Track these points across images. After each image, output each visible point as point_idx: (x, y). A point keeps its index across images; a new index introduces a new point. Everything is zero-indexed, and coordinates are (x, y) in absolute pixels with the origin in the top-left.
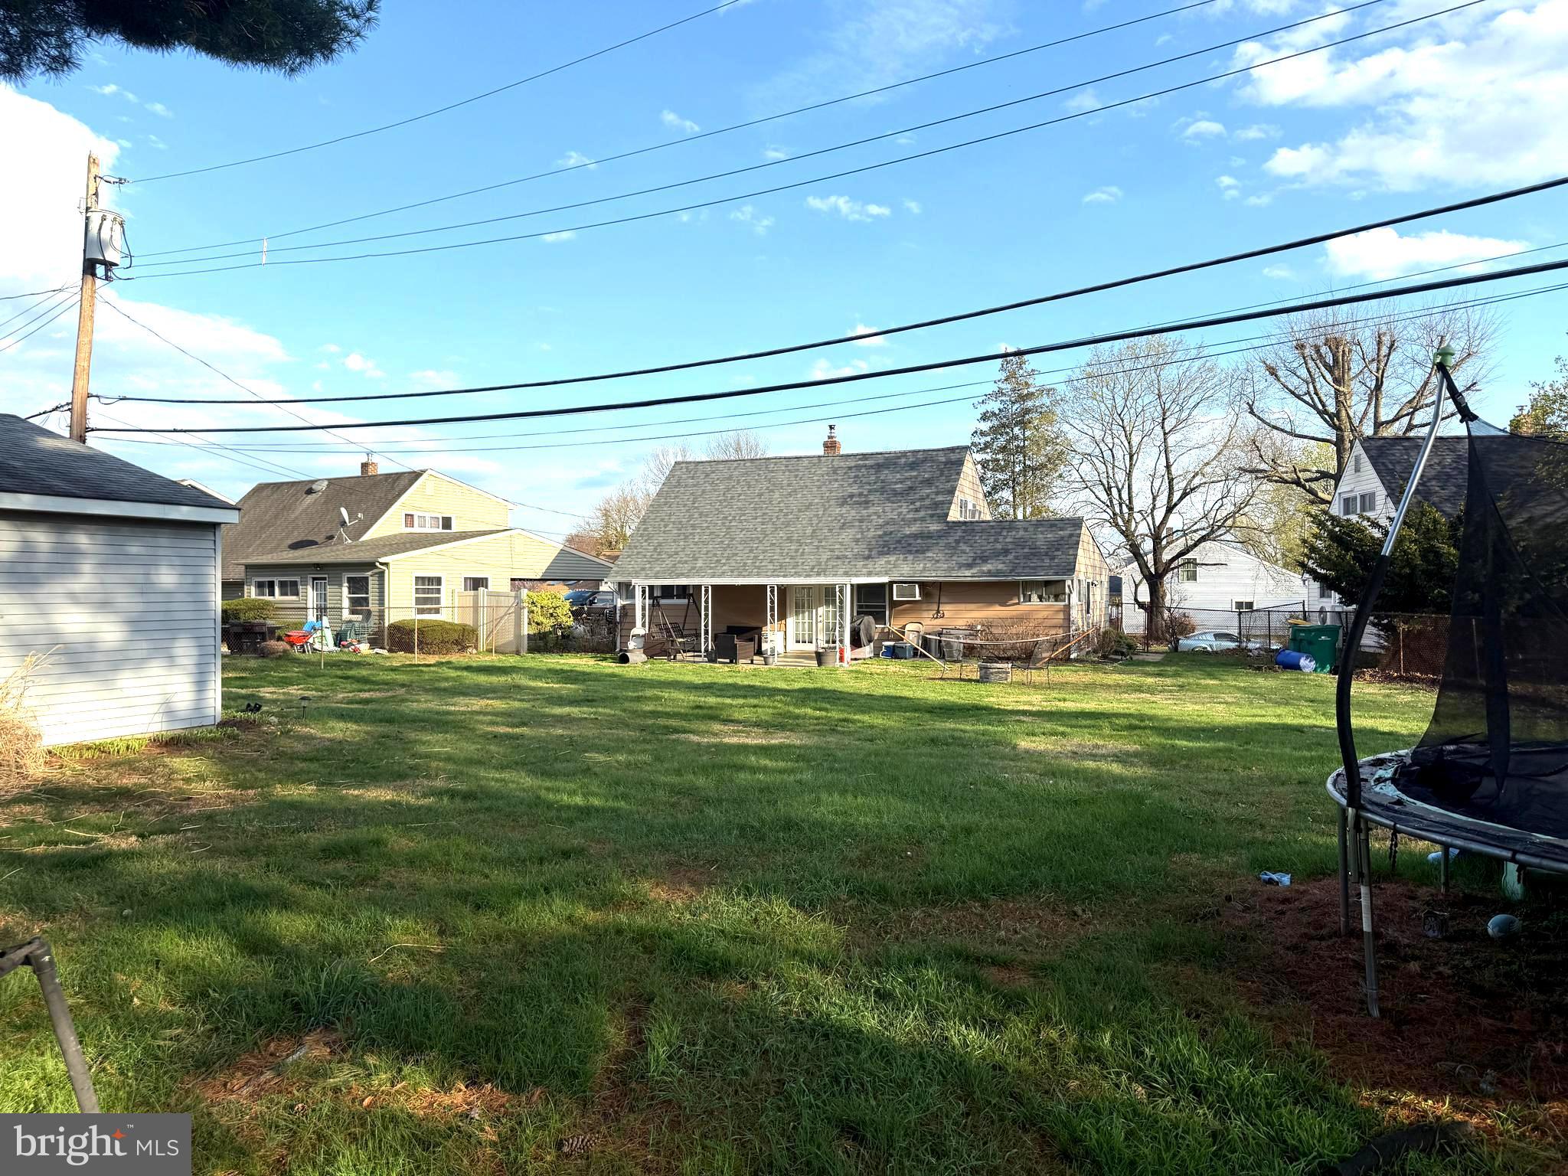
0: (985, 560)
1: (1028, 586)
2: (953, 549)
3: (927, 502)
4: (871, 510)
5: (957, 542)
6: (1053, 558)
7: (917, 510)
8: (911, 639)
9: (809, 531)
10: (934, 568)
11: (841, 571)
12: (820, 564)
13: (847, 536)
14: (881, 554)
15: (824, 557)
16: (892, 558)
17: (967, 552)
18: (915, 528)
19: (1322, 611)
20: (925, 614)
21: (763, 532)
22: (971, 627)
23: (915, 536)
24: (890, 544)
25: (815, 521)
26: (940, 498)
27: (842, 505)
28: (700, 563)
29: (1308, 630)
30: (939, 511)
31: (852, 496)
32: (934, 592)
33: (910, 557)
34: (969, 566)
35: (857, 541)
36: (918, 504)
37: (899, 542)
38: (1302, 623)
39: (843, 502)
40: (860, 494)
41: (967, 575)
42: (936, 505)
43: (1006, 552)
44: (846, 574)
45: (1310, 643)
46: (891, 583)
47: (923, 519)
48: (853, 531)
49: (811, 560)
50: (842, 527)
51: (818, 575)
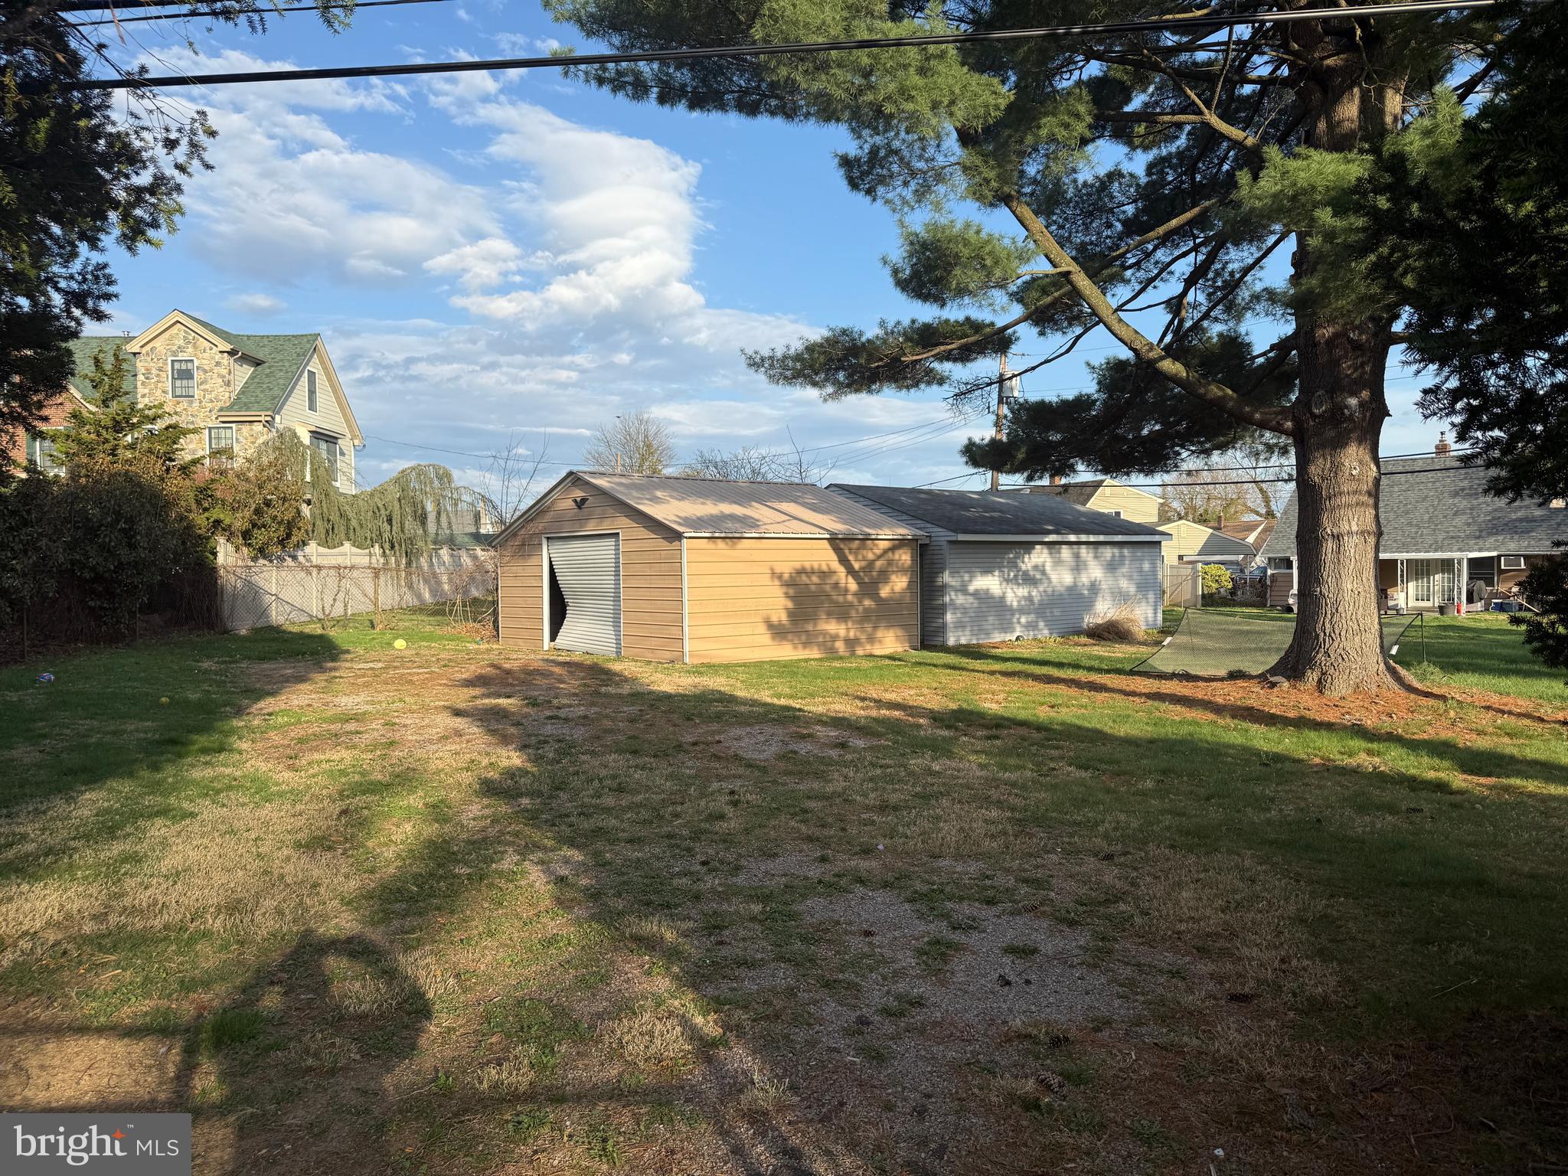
2: (1554, 531)
4: (1480, 501)
5: (1558, 524)
8: (1515, 597)
9: (1426, 517)
10: (1538, 545)
11: (1455, 548)
12: (1437, 543)
13: (1459, 521)
14: (1490, 534)
15: (1440, 538)
16: (1500, 537)
18: (1519, 514)
23: (1521, 520)
24: (1498, 527)
25: (1431, 510)
27: (1454, 497)
31: (1463, 490)
33: (1516, 536)
35: (1469, 524)
37: (1506, 525)
39: (1455, 494)
40: (1470, 488)
44: (1460, 550)
46: (1499, 556)
47: (1526, 506)
48: (1465, 517)
49: (1430, 540)
50: (1456, 514)
51: (1436, 551)
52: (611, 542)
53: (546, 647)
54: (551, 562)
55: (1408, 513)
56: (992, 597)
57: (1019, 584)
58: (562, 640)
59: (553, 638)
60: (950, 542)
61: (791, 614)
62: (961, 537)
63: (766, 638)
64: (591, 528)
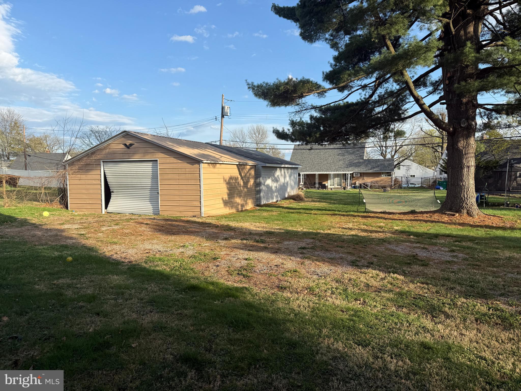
0: (374, 168)
1: (383, 173)
2: (366, 165)
3: (358, 155)
4: (345, 157)
5: (367, 164)
6: (389, 168)
7: (356, 157)
8: (357, 184)
9: (332, 161)
10: (362, 169)
11: (342, 170)
12: (336, 169)
13: (341, 163)
14: (350, 167)
15: (337, 167)
16: (353, 168)
17: (370, 167)
18: (357, 161)
19: (441, 178)
20: (360, 179)
21: (321, 162)
22: (372, 182)
23: (357, 163)
24: (351, 165)
25: (333, 159)
26: (361, 154)
27: (338, 156)
28: (308, 169)
29: (441, 182)
30: (362, 157)
31: (340, 154)
32: (362, 175)
33: (357, 168)
34: (371, 169)
35: (344, 164)
36: (356, 156)
37: (353, 164)
38: (440, 180)
39: (338, 155)
40: (342, 153)
41: (371, 171)
42: (361, 156)
43: (378, 166)
44: (348, 171)
45: (442, 184)
46: (353, 173)
47: (358, 159)
48: (342, 162)
49: (334, 168)
50: (339, 160)
51: (336, 171)
52: (150, 164)
53: (103, 213)
54: (104, 172)
55: (326, 160)
56: (270, 187)
57: (275, 182)
58: (110, 209)
59: (106, 208)
60: (262, 167)
61: (229, 195)
62: (268, 165)
63: (222, 205)
64: (136, 158)
